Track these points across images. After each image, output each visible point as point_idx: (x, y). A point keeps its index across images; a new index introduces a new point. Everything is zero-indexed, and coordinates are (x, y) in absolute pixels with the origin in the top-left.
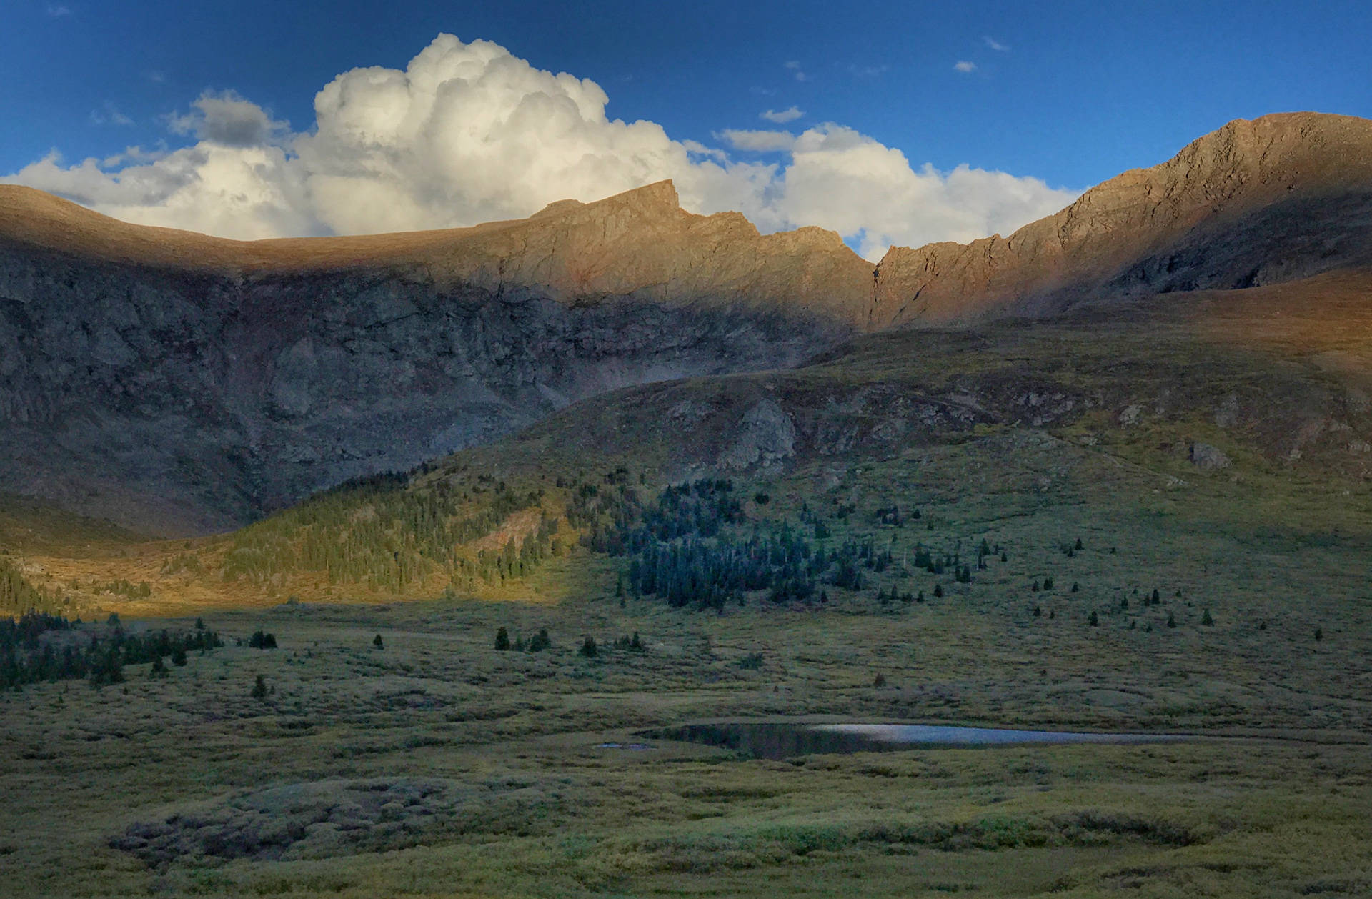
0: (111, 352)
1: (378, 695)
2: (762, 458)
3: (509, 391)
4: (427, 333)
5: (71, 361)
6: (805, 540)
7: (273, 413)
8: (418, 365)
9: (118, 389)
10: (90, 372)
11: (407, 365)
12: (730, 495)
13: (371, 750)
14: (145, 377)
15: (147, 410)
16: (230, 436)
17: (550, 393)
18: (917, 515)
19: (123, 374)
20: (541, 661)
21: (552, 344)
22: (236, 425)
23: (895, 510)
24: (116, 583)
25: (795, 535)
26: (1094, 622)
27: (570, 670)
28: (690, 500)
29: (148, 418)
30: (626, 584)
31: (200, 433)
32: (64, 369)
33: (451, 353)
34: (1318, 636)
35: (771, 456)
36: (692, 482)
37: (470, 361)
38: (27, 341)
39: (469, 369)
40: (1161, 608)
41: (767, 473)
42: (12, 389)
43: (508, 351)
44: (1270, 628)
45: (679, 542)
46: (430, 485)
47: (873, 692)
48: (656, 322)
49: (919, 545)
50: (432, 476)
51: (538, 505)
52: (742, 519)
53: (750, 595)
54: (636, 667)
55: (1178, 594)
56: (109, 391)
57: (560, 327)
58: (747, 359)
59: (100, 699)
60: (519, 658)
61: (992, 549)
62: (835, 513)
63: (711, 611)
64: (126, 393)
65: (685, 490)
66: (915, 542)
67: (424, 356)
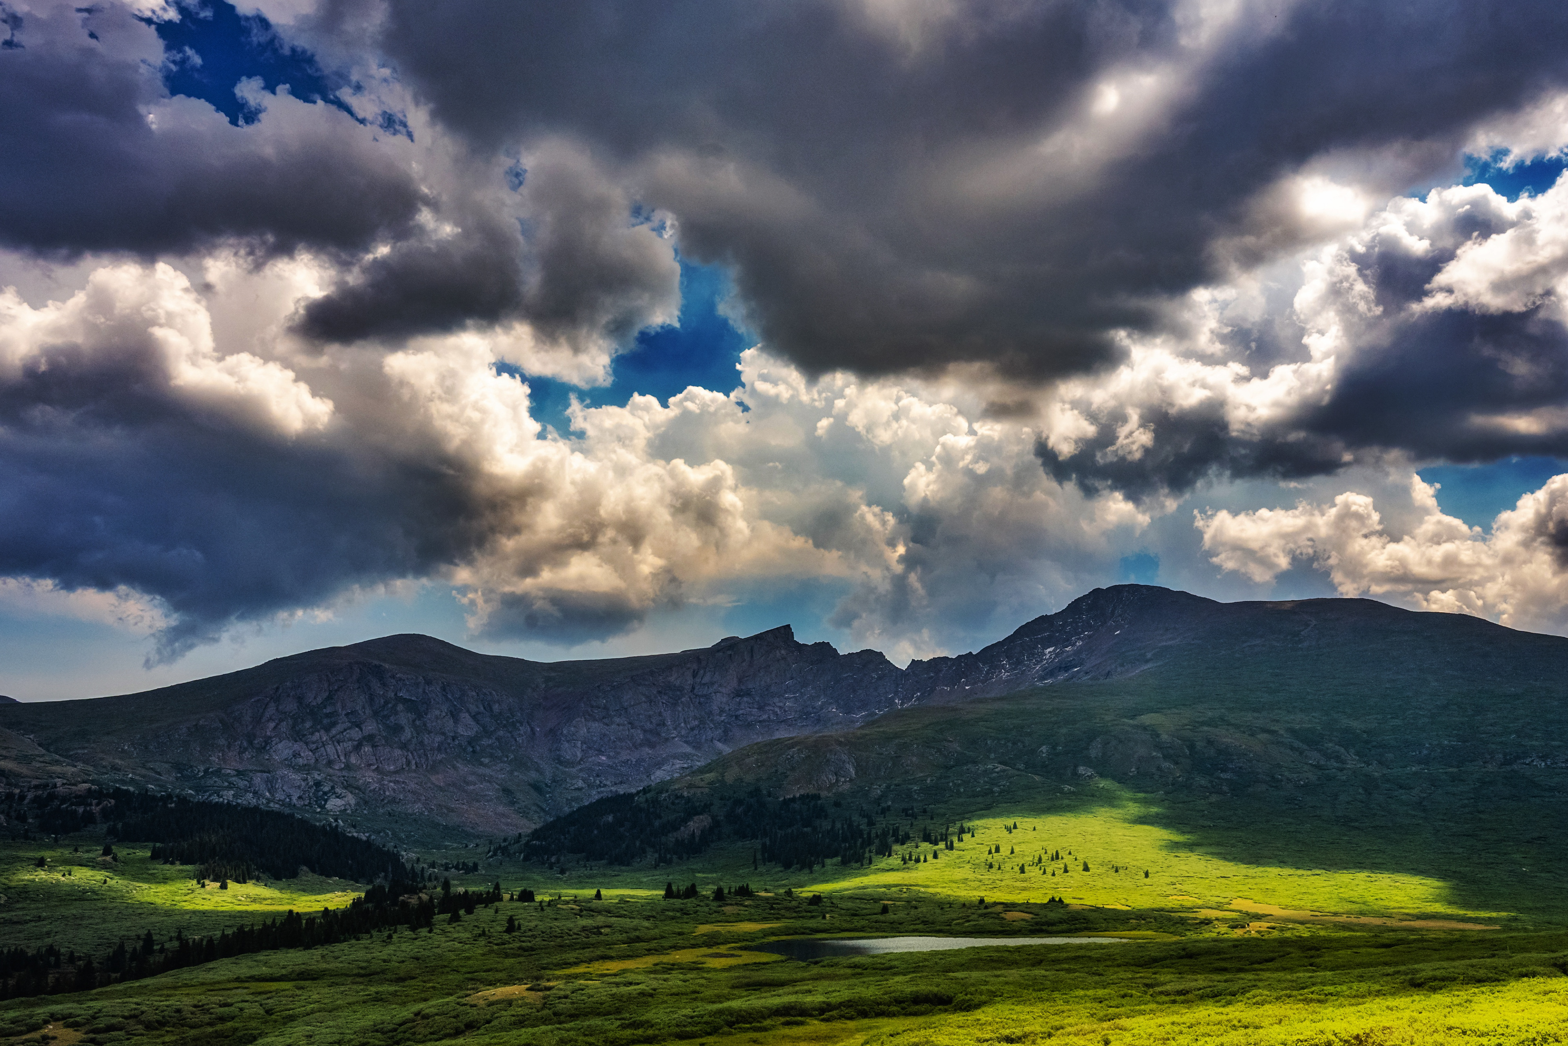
0: (467, 728)
1: (584, 929)
2: (837, 781)
3: (697, 746)
4: (651, 713)
5: (443, 734)
6: (862, 827)
7: (559, 760)
8: (645, 731)
9: (470, 749)
10: (453, 740)
11: (639, 731)
12: (819, 802)
13: (566, 964)
14: (485, 742)
15: (486, 761)
16: (533, 775)
17: (720, 745)
18: (925, 811)
19: (471, 741)
20: (690, 903)
21: (723, 718)
22: (538, 770)
23: (912, 809)
24: (458, 863)
25: (855, 824)
26: (1022, 870)
27: (707, 909)
28: (797, 806)
29: (485, 766)
30: (759, 856)
31: (516, 774)
32: (439, 739)
33: (664, 724)
34: (1147, 875)
35: (843, 779)
36: (798, 795)
37: (675, 729)
38: (418, 723)
39: (674, 733)
40: (1060, 861)
41: (840, 789)
42: (408, 750)
43: (697, 723)
44: (1121, 871)
45: (790, 831)
46: (647, 800)
47: (881, 918)
48: (781, 704)
49: (925, 829)
50: (649, 795)
51: (709, 811)
52: (826, 817)
53: (828, 861)
54: (746, 906)
55: (1070, 853)
56: (465, 750)
57: (727, 708)
58: (833, 724)
59: (414, 936)
60: (677, 903)
61: (966, 830)
62: (880, 812)
63: (807, 871)
64: (474, 752)
65: (793, 800)
66: (923, 826)
67: (648, 726)
